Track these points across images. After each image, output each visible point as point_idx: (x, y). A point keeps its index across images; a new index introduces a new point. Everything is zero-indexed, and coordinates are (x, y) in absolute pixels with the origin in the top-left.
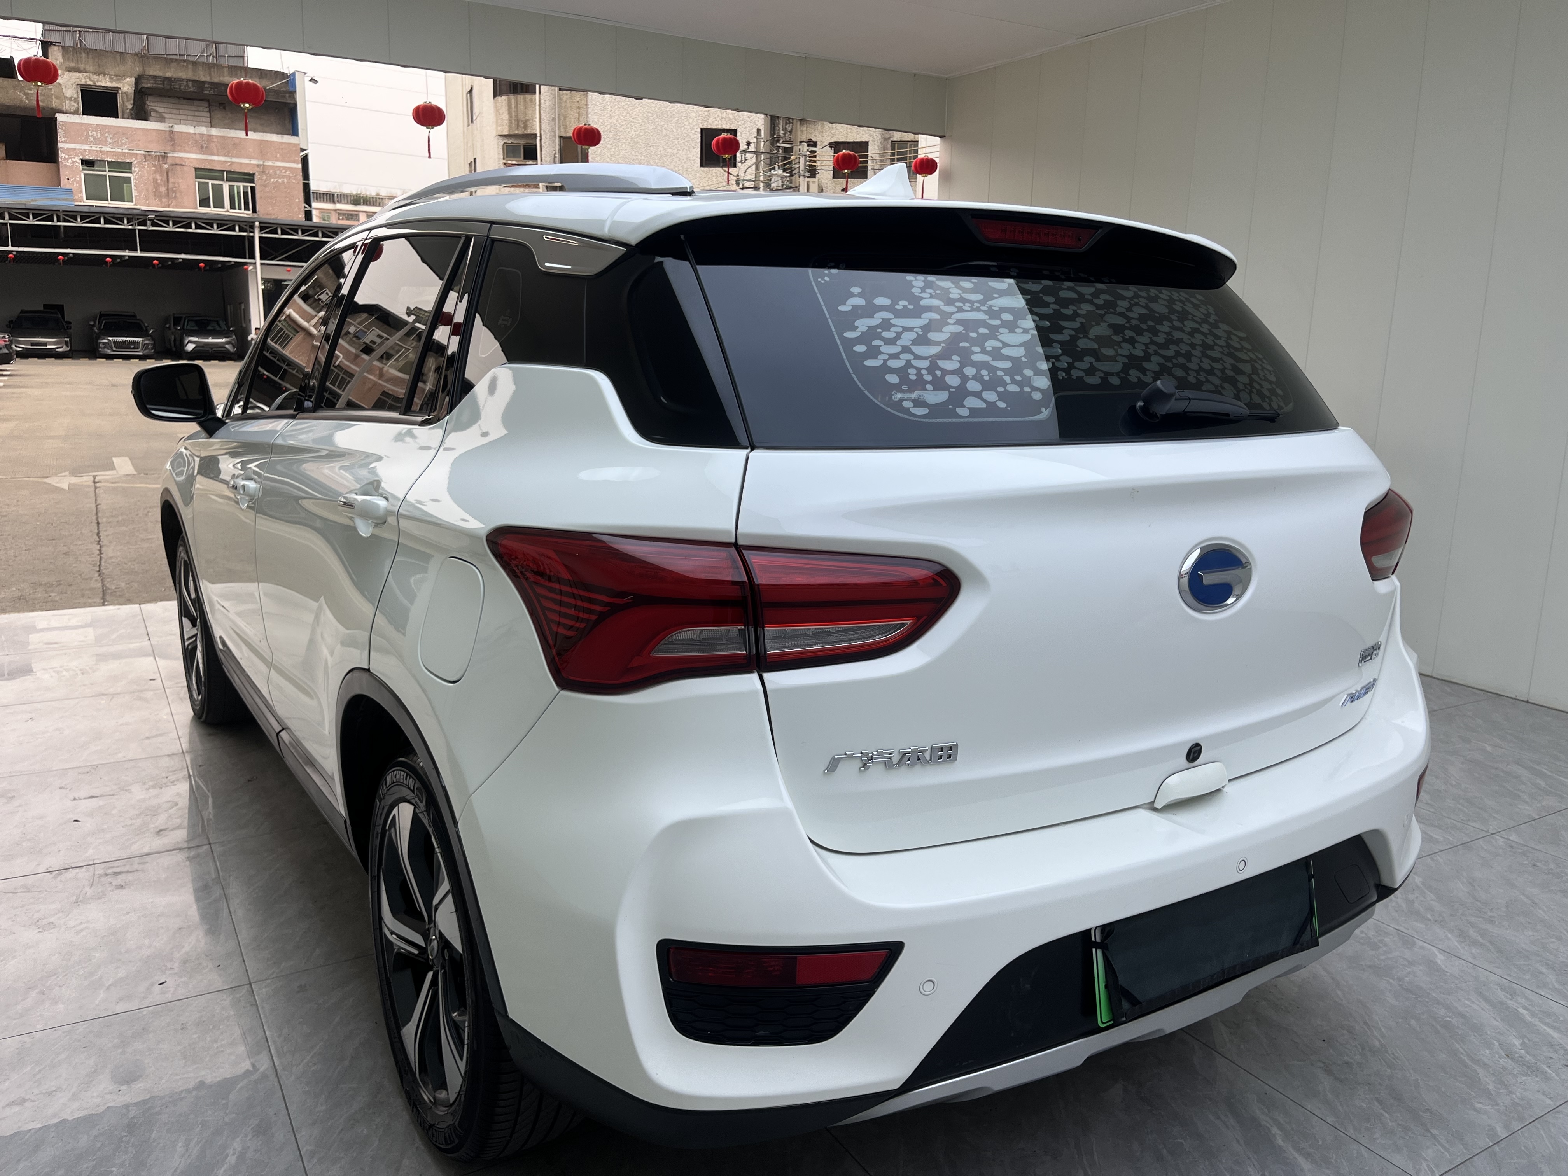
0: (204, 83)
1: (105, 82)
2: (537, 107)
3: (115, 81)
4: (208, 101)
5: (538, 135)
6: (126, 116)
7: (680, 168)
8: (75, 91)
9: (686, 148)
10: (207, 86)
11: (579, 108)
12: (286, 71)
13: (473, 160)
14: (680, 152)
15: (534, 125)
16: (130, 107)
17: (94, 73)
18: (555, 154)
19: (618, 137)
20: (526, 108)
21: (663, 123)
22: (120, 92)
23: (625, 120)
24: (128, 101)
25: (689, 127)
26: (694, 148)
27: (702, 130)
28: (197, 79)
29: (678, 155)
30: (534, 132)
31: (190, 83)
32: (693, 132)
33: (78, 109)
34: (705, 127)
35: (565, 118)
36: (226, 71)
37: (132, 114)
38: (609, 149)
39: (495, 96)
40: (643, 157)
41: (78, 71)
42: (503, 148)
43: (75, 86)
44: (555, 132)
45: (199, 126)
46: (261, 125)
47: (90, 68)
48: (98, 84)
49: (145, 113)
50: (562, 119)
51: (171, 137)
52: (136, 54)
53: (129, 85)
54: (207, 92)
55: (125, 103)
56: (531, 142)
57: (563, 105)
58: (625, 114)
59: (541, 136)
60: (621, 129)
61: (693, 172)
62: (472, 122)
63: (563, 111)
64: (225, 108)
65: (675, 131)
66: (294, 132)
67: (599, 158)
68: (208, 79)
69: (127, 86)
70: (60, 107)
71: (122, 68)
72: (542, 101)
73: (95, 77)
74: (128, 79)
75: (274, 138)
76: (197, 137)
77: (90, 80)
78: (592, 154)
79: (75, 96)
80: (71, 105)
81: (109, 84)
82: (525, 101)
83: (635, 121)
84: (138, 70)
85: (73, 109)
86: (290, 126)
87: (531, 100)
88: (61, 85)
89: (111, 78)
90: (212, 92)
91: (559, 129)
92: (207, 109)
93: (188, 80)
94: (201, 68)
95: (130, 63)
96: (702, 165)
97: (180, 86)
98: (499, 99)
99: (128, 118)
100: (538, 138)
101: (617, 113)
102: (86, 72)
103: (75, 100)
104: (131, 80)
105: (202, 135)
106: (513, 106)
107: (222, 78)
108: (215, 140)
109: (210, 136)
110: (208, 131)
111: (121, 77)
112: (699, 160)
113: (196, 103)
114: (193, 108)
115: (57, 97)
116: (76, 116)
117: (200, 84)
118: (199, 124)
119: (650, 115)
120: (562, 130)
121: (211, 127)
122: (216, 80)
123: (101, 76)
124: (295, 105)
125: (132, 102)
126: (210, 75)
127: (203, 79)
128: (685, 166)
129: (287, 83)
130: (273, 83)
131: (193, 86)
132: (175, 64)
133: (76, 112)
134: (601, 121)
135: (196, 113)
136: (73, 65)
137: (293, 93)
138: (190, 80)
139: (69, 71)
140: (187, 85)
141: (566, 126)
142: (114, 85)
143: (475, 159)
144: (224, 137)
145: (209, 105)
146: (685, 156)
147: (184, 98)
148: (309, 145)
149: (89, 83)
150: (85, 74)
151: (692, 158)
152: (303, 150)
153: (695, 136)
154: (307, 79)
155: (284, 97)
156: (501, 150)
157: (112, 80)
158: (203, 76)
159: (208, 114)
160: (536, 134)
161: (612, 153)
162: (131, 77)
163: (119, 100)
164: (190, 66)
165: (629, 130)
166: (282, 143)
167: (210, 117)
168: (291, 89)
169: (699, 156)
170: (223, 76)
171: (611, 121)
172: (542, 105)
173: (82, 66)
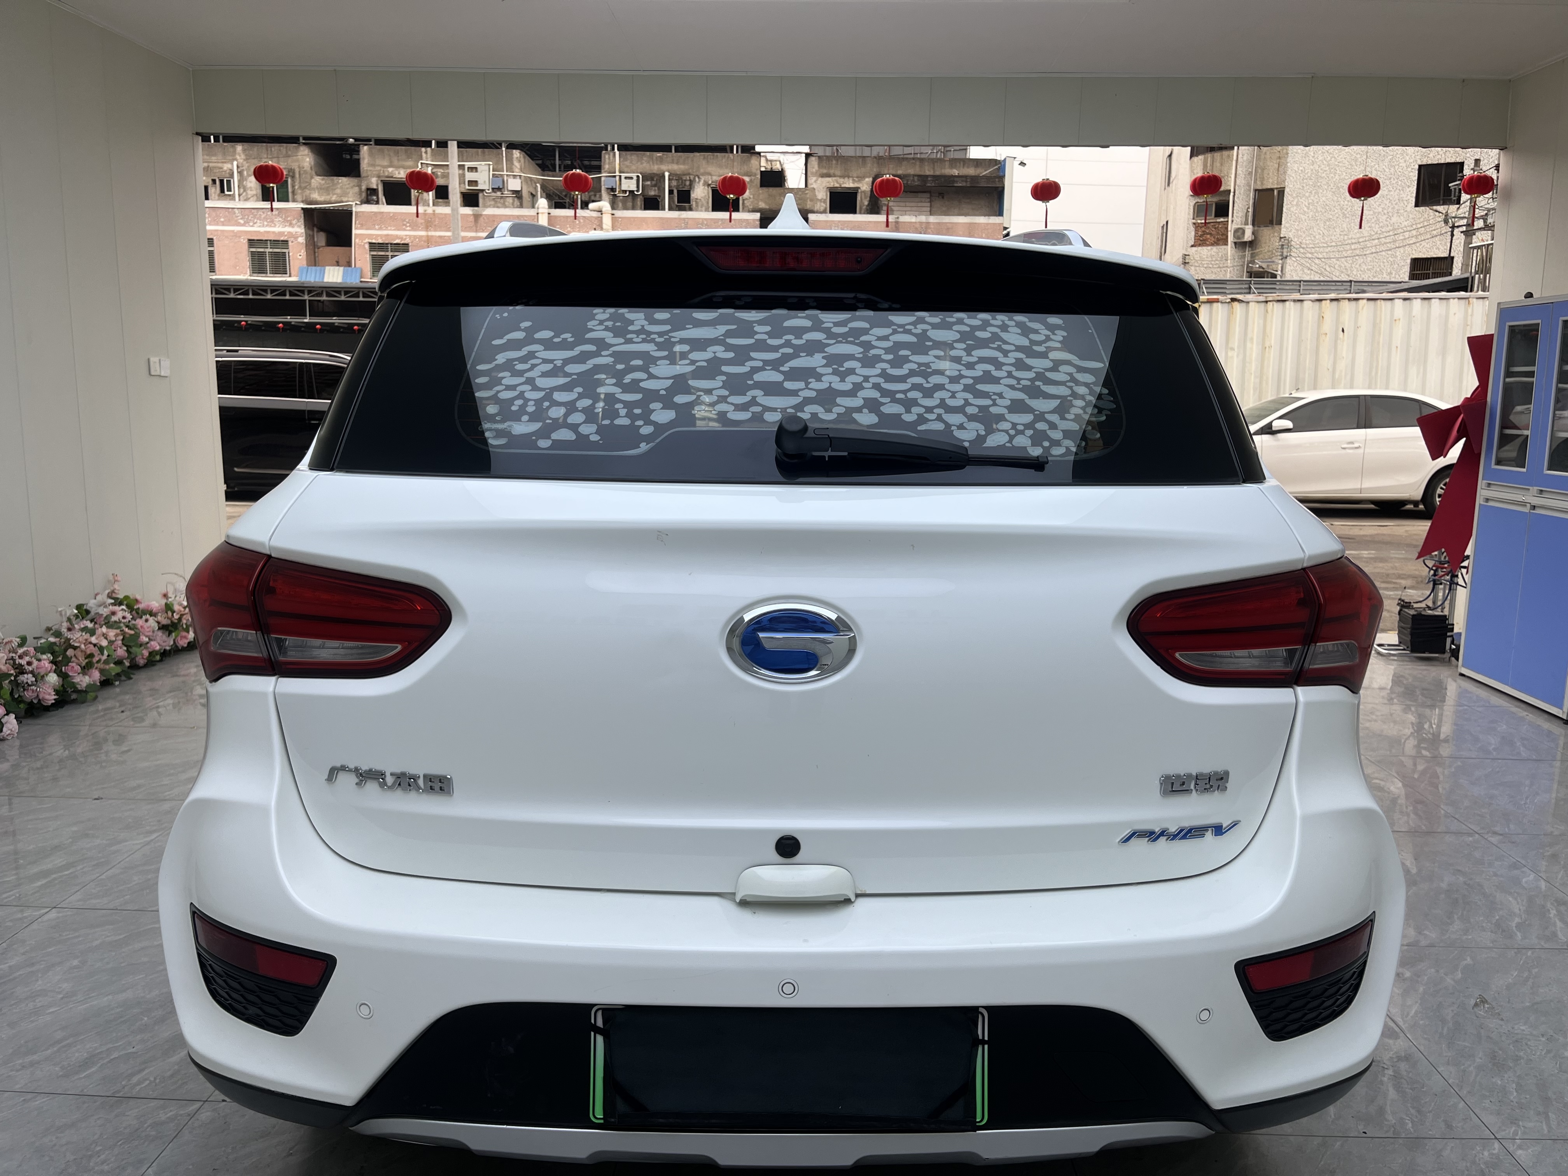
0: (927, 176)
1: (849, 184)
2: (1234, 163)
3: (856, 182)
4: (930, 192)
5: (1232, 190)
6: (863, 212)
7: (1390, 209)
8: (825, 194)
9: (1399, 187)
10: (929, 179)
11: (1280, 158)
12: (999, 159)
13: (1165, 223)
14: (1392, 193)
15: (1228, 181)
16: (866, 203)
17: (840, 177)
18: (1249, 208)
19: (1319, 184)
20: (1222, 165)
21: (1373, 164)
22: (859, 191)
23: (1329, 165)
24: (865, 198)
25: (1404, 165)
26: (1409, 187)
27: (1420, 166)
28: (922, 173)
29: (1388, 197)
30: (1228, 188)
31: (916, 178)
32: (1409, 169)
33: (826, 209)
34: (1424, 163)
35: (1263, 170)
36: (947, 164)
37: (867, 210)
38: (1307, 198)
39: (1191, 157)
40: (1346, 202)
41: (829, 176)
42: (1194, 209)
43: (825, 189)
44: (1250, 186)
45: (919, 215)
46: (973, 209)
47: (838, 173)
48: (843, 186)
49: (878, 208)
50: (1260, 171)
51: (896, 227)
52: (875, 157)
53: (867, 184)
54: (929, 185)
55: (863, 200)
56: (1224, 199)
57: (1263, 157)
58: (1329, 158)
59: (1234, 192)
60: (1323, 175)
61: (1405, 214)
62: (1169, 185)
63: (1261, 164)
64: (943, 198)
65: (1387, 170)
66: (1000, 214)
67: (1295, 208)
68: (931, 173)
69: (865, 186)
70: (812, 209)
71: (863, 170)
72: (1240, 156)
73: (841, 180)
74: (867, 179)
75: (982, 220)
76: (918, 226)
77: (838, 183)
78: (1287, 204)
79: (825, 198)
80: (821, 206)
81: (852, 185)
82: (1222, 158)
83: (1340, 164)
84: (875, 170)
85: (822, 209)
86: (996, 208)
87: (1229, 156)
88: (814, 189)
89: (853, 180)
90: (933, 185)
91: (1255, 182)
92: (929, 200)
93: (914, 175)
94: (926, 164)
95: (869, 165)
96: (1417, 205)
97: (908, 181)
98: (1195, 159)
99: (864, 213)
100: (1232, 194)
101: (1320, 158)
102: (835, 176)
103: (825, 202)
104: (869, 180)
105: (921, 223)
106: (1209, 165)
107: (943, 171)
108: (932, 227)
109: (928, 223)
110: (926, 219)
111: (861, 178)
112: (1414, 200)
113: (920, 194)
114: (917, 199)
115: (811, 200)
116: (824, 215)
117: (923, 178)
118: (921, 213)
119: (1358, 156)
120: (1258, 183)
121: (931, 215)
122: (938, 173)
123: (846, 179)
124: (1003, 188)
125: (868, 199)
126: (934, 169)
127: (928, 173)
128: (1396, 207)
129: (999, 169)
130: (985, 171)
131: (919, 180)
132: (905, 163)
133: (824, 212)
134: (1301, 168)
135: (920, 204)
136: (825, 171)
137: (1002, 178)
138: (916, 175)
139: (822, 177)
140: (913, 180)
141: (1263, 178)
142: (856, 185)
143: (1167, 222)
144: (939, 223)
145: (931, 196)
146: (1397, 197)
147: (911, 192)
148: (1012, 222)
149: (837, 185)
150: (834, 178)
151: (1405, 199)
152: (1005, 228)
153: (1411, 174)
154: (1016, 163)
155: (994, 182)
156: (1192, 211)
157: (854, 181)
158: (928, 171)
159: (929, 204)
160: (1230, 190)
161: (1310, 201)
162: (869, 177)
163: (859, 198)
164: (918, 163)
165: (1332, 175)
166: (988, 224)
167: (931, 206)
168: (1001, 174)
169: (1414, 195)
170: (945, 169)
171: (1312, 167)
172: (1240, 160)
173: (832, 172)
